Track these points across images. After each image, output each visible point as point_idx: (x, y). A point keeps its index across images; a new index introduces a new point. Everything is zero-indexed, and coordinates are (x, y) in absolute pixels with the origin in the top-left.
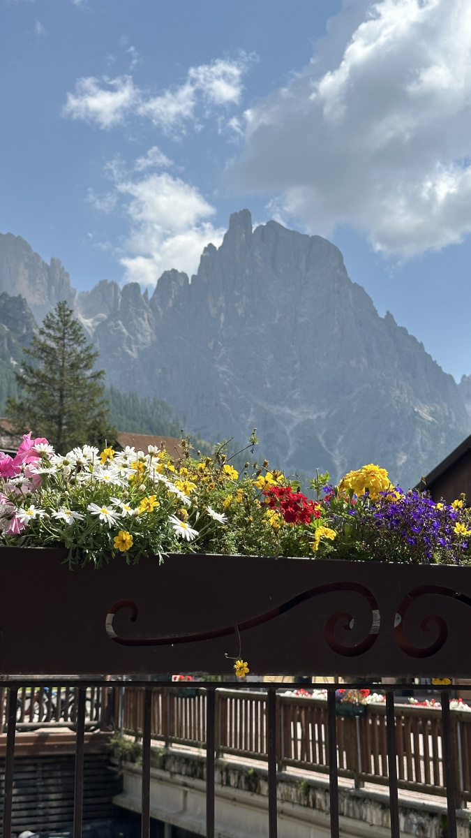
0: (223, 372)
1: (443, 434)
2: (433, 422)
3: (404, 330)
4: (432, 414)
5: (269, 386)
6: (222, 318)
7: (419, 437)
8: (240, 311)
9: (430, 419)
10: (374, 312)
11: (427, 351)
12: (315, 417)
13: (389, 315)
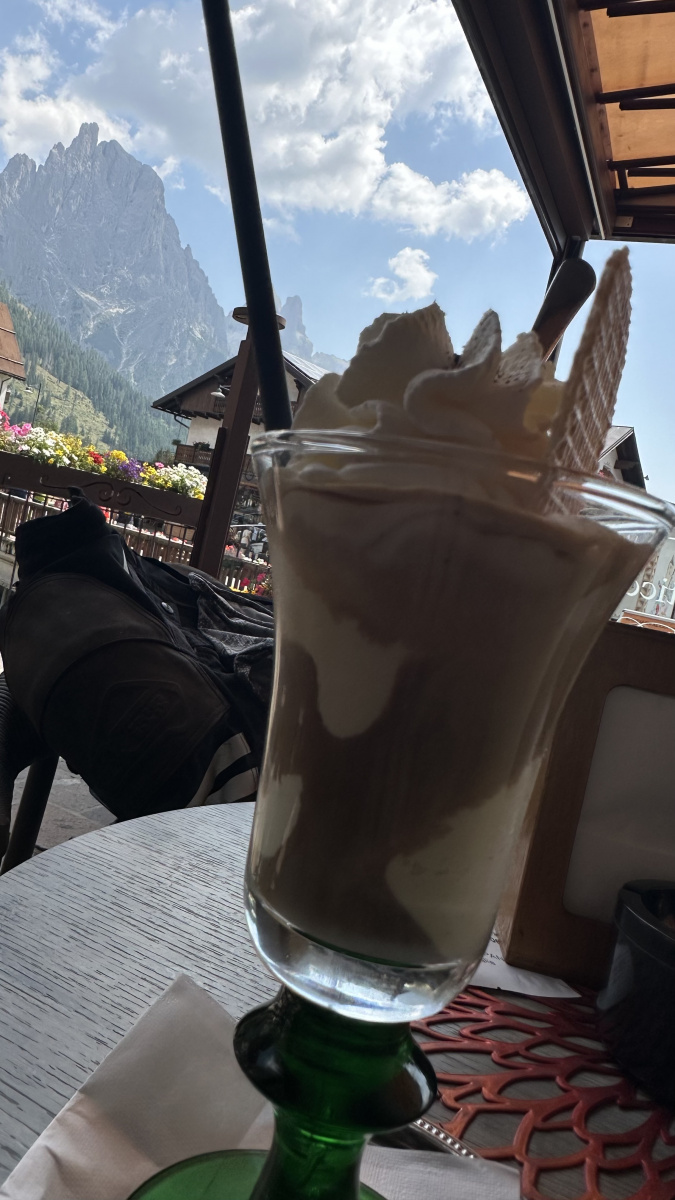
0: (49, 254)
1: (206, 350)
2: (201, 340)
3: (197, 263)
4: (202, 333)
5: (84, 275)
6: (58, 209)
7: (188, 347)
8: (73, 208)
9: (200, 336)
10: (178, 243)
11: (210, 284)
12: (115, 311)
13: (188, 247)
